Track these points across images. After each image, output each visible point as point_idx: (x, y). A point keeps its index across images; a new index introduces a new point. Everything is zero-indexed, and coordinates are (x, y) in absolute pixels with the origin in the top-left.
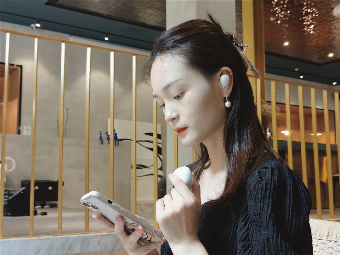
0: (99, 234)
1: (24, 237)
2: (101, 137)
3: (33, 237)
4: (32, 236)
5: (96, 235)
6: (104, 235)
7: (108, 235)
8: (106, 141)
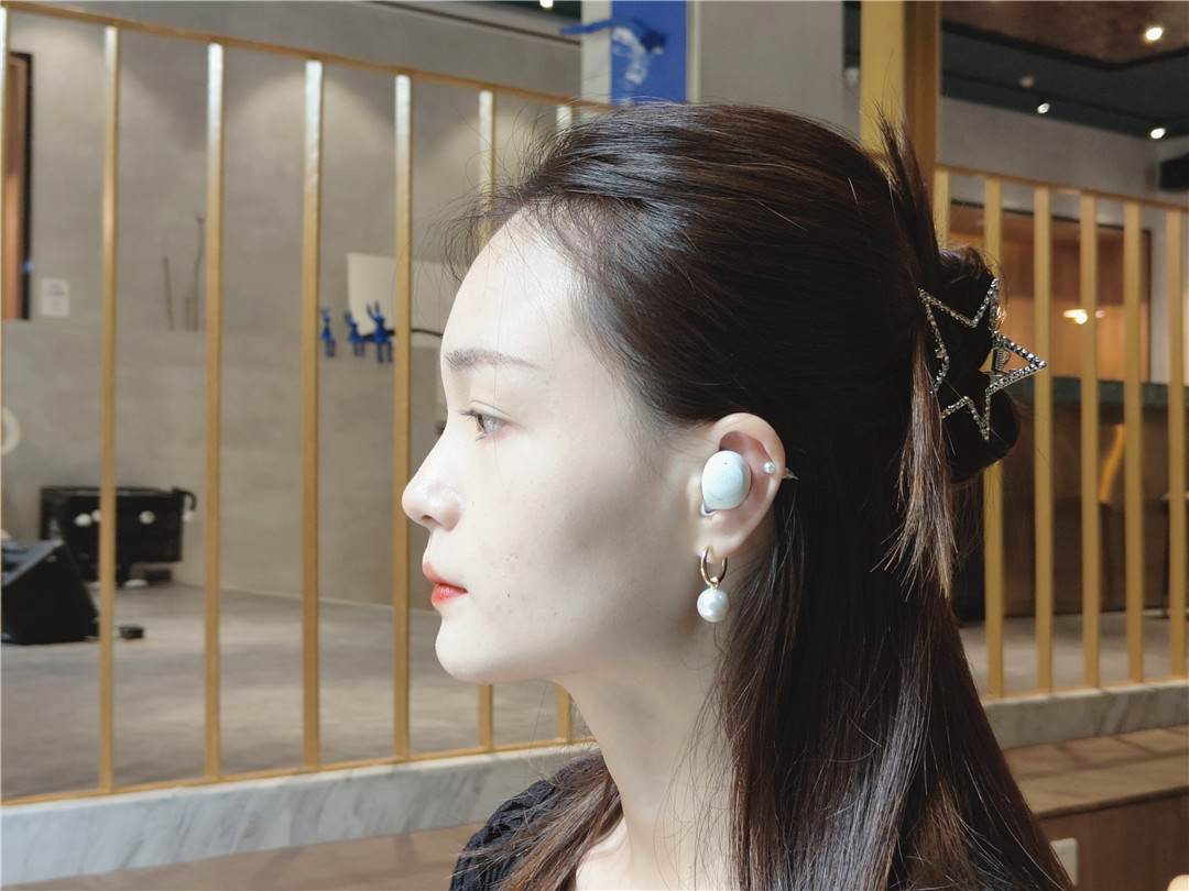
0: (357, 773)
1: (80, 797)
2: (327, 332)
3: (114, 791)
4: (107, 791)
5: (348, 780)
6: (377, 778)
7: (390, 776)
8: (344, 346)
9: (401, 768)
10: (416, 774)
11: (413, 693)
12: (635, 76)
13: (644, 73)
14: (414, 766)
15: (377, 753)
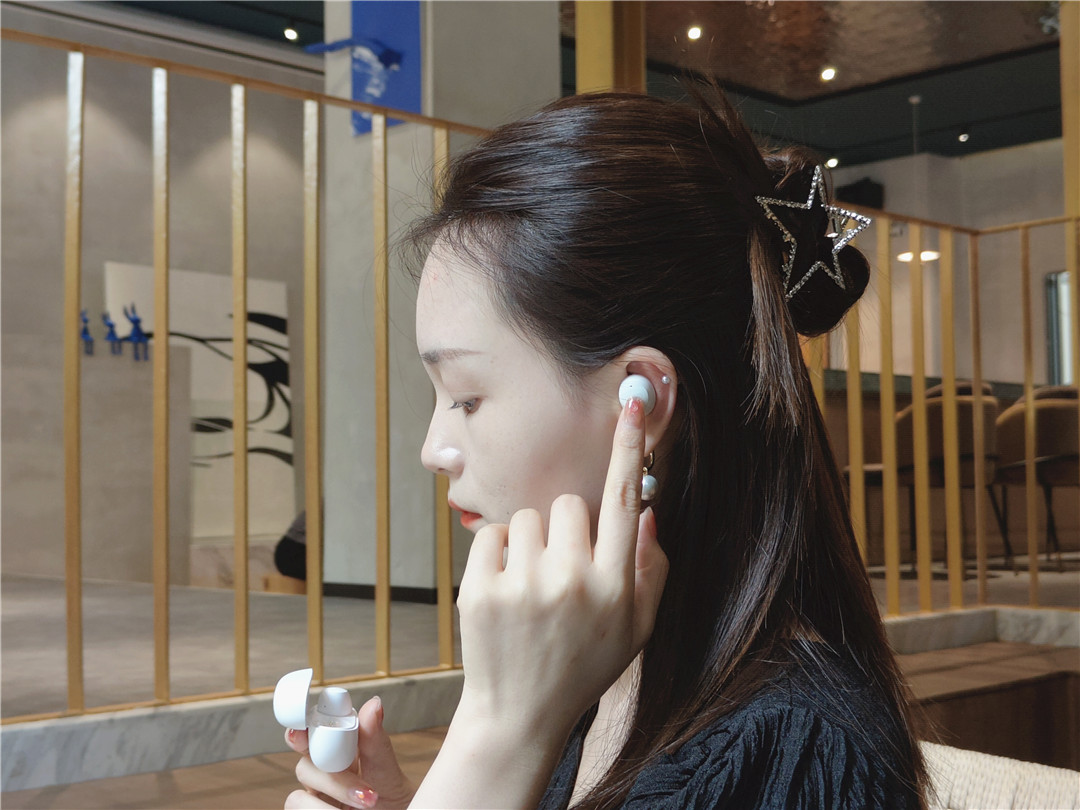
0: (119, 715)
2: (85, 332)
5: (111, 722)
6: (139, 719)
7: (152, 717)
8: (102, 346)
9: (162, 709)
10: (176, 715)
11: (173, 651)
12: (374, 90)
13: (383, 87)
14: (174, 708)
15: (138, 698)
